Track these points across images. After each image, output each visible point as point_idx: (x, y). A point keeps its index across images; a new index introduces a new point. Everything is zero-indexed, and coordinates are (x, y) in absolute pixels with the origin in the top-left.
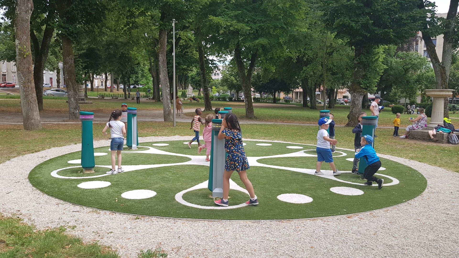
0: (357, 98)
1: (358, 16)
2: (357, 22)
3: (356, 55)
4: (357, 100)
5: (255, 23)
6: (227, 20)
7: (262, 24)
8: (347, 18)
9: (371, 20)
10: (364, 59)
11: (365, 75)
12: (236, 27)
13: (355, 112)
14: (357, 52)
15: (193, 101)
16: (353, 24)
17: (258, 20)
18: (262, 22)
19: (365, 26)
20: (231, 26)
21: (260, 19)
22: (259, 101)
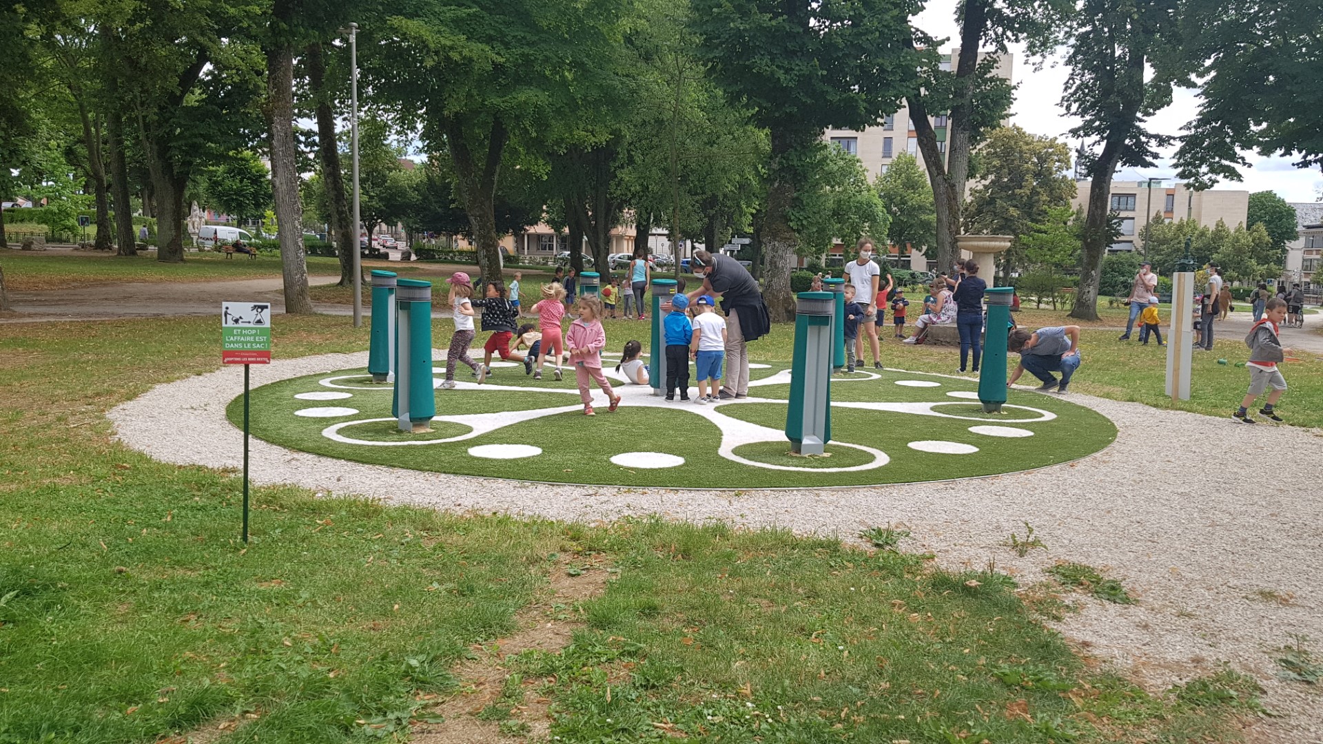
0: (780, 252)
1: (791, 54)
2: (787, 71)
3: (773, 150)
4: (782, 257)
5: (507, 45)
6: (439, 32)
7: (526, 50)
8: (767, 59)
9: (822, 69)
10: (795, 160)
11: (797, 198)
12: (466, 52)
13: (778, 288)
14: (777, 142)
15: (236, 255)
16: (780, 74)
17: (514, 37)
18: (528, 44)
19: (805, 82)
20: (451, 48)
21: (520, 34)
22: (433, 257)
